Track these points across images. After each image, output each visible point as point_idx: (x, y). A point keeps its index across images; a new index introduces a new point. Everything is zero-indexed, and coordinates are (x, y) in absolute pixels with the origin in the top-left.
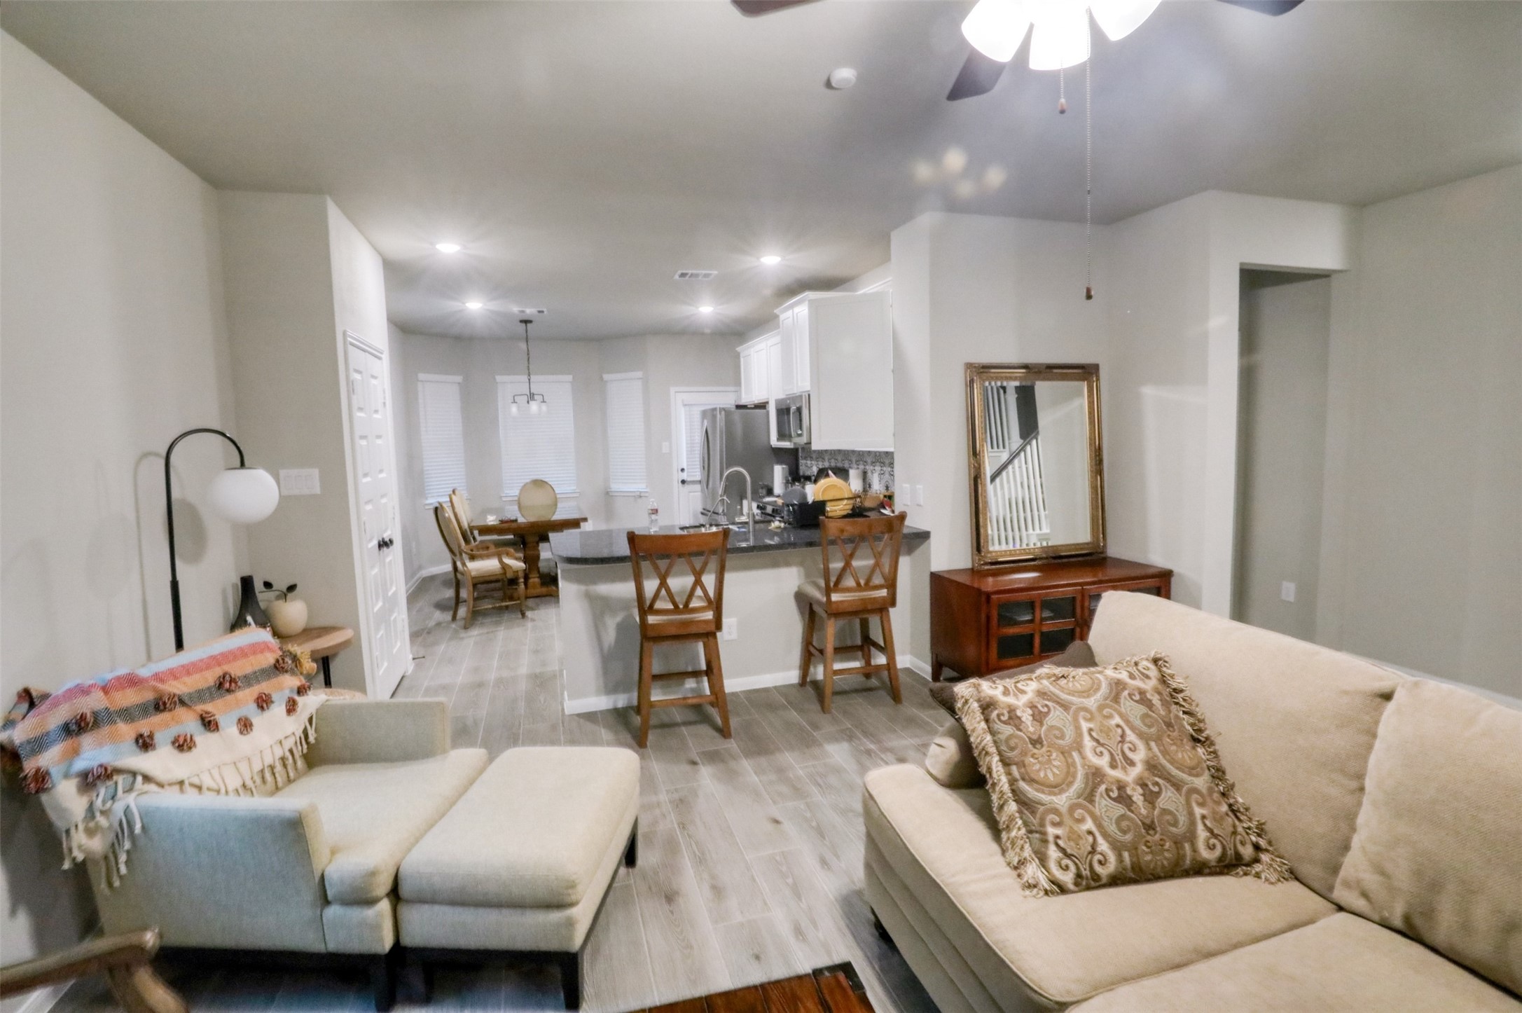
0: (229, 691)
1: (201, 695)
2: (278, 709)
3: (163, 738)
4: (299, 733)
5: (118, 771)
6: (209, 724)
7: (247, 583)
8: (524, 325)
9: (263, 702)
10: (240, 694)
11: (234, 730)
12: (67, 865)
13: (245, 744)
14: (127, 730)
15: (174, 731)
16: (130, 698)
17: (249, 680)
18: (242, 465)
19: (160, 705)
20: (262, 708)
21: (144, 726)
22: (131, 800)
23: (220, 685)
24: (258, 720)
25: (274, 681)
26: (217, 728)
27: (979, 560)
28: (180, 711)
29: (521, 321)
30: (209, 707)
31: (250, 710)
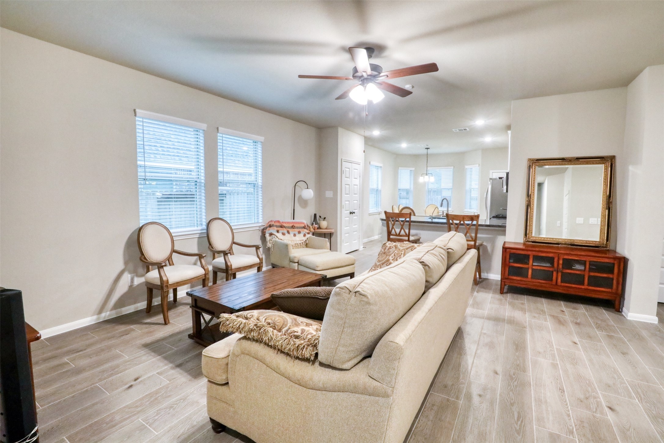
0: (293, 228)
1: (288, 227)
2: (302, 235)
3: (281, 232)
4: (305, 240)
5: (274, 235)
6: (288, 232)
7: (315, 215)
8: (427, 149)
9: (299, 232)
10: (295, 229)
11: (292, 235)
12: (267, 247)
13: (294, 238)
14: (276, 229)
15: (282, 231)
16: (278, 224)
17: (298, 228)
18: (308, 188)
19: (282, 227)
20: (298, 233)
21: (278, 229)
22: (274, 239)
23: (292, 227)
24: (297, 235)
25: (303, 229)
26: (289, 234)
27: (526, 239)
28: (284, 228)
29: (426, 148)
30: (289, 230)
31: (296, 233)
